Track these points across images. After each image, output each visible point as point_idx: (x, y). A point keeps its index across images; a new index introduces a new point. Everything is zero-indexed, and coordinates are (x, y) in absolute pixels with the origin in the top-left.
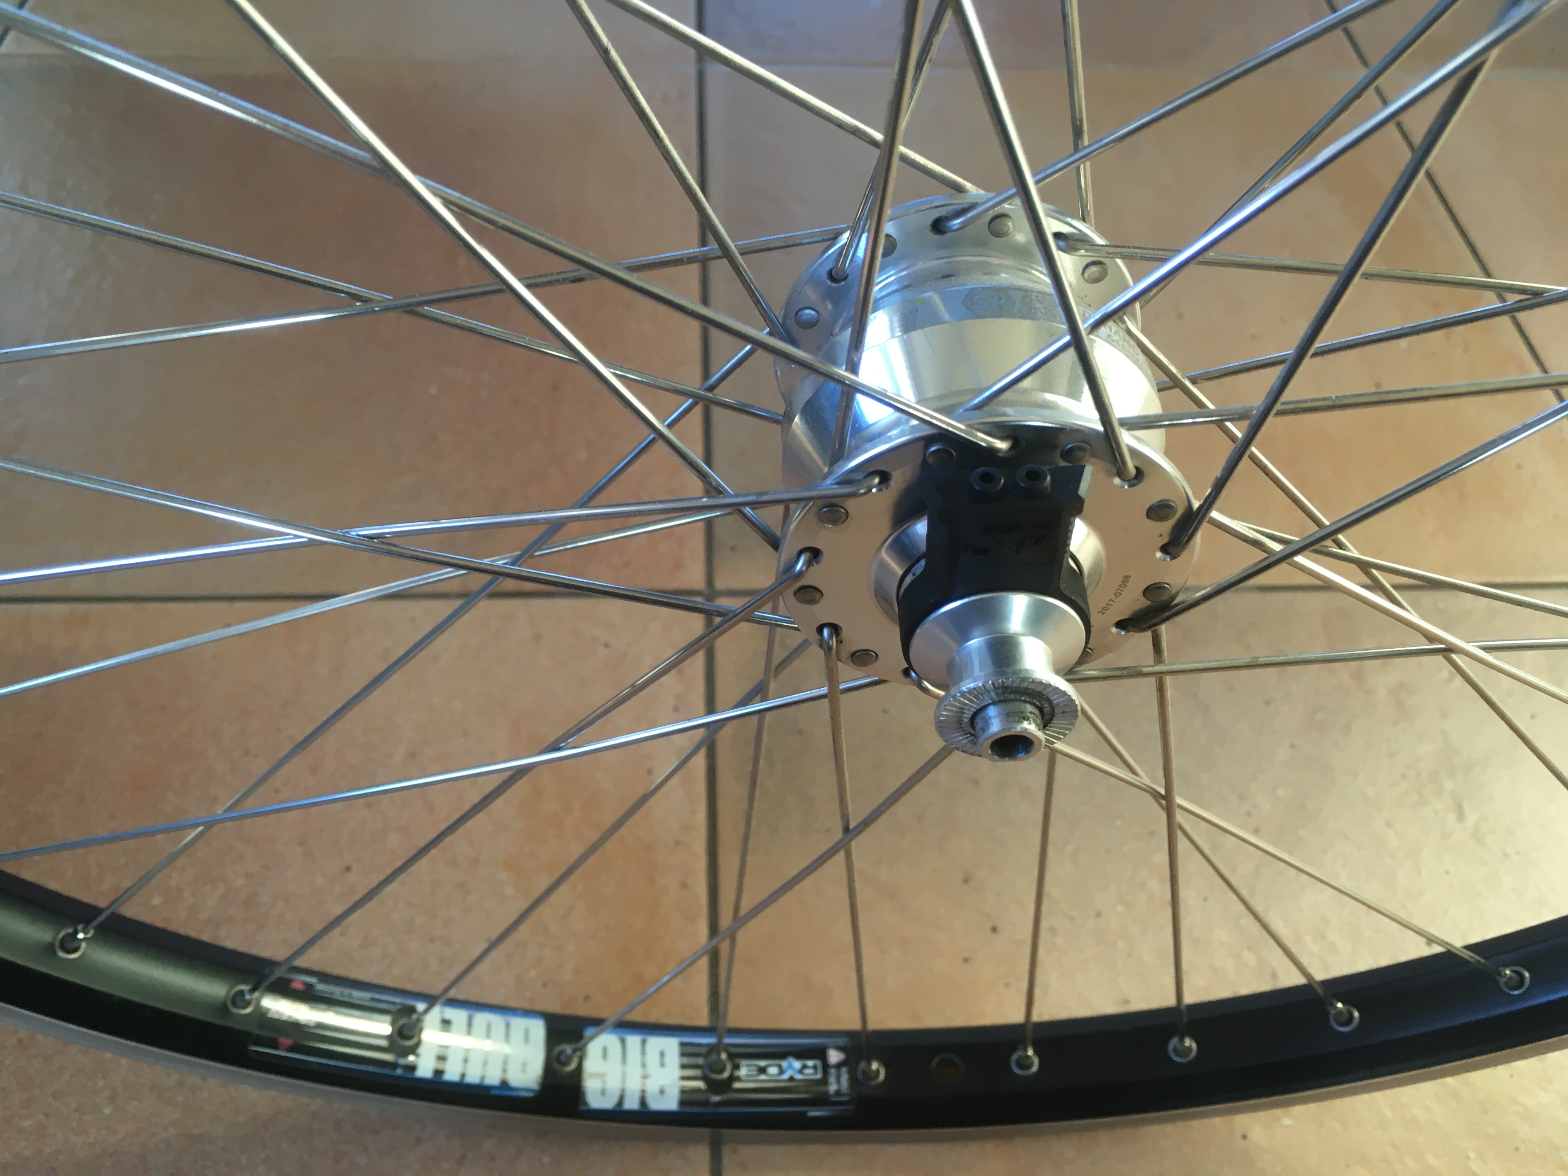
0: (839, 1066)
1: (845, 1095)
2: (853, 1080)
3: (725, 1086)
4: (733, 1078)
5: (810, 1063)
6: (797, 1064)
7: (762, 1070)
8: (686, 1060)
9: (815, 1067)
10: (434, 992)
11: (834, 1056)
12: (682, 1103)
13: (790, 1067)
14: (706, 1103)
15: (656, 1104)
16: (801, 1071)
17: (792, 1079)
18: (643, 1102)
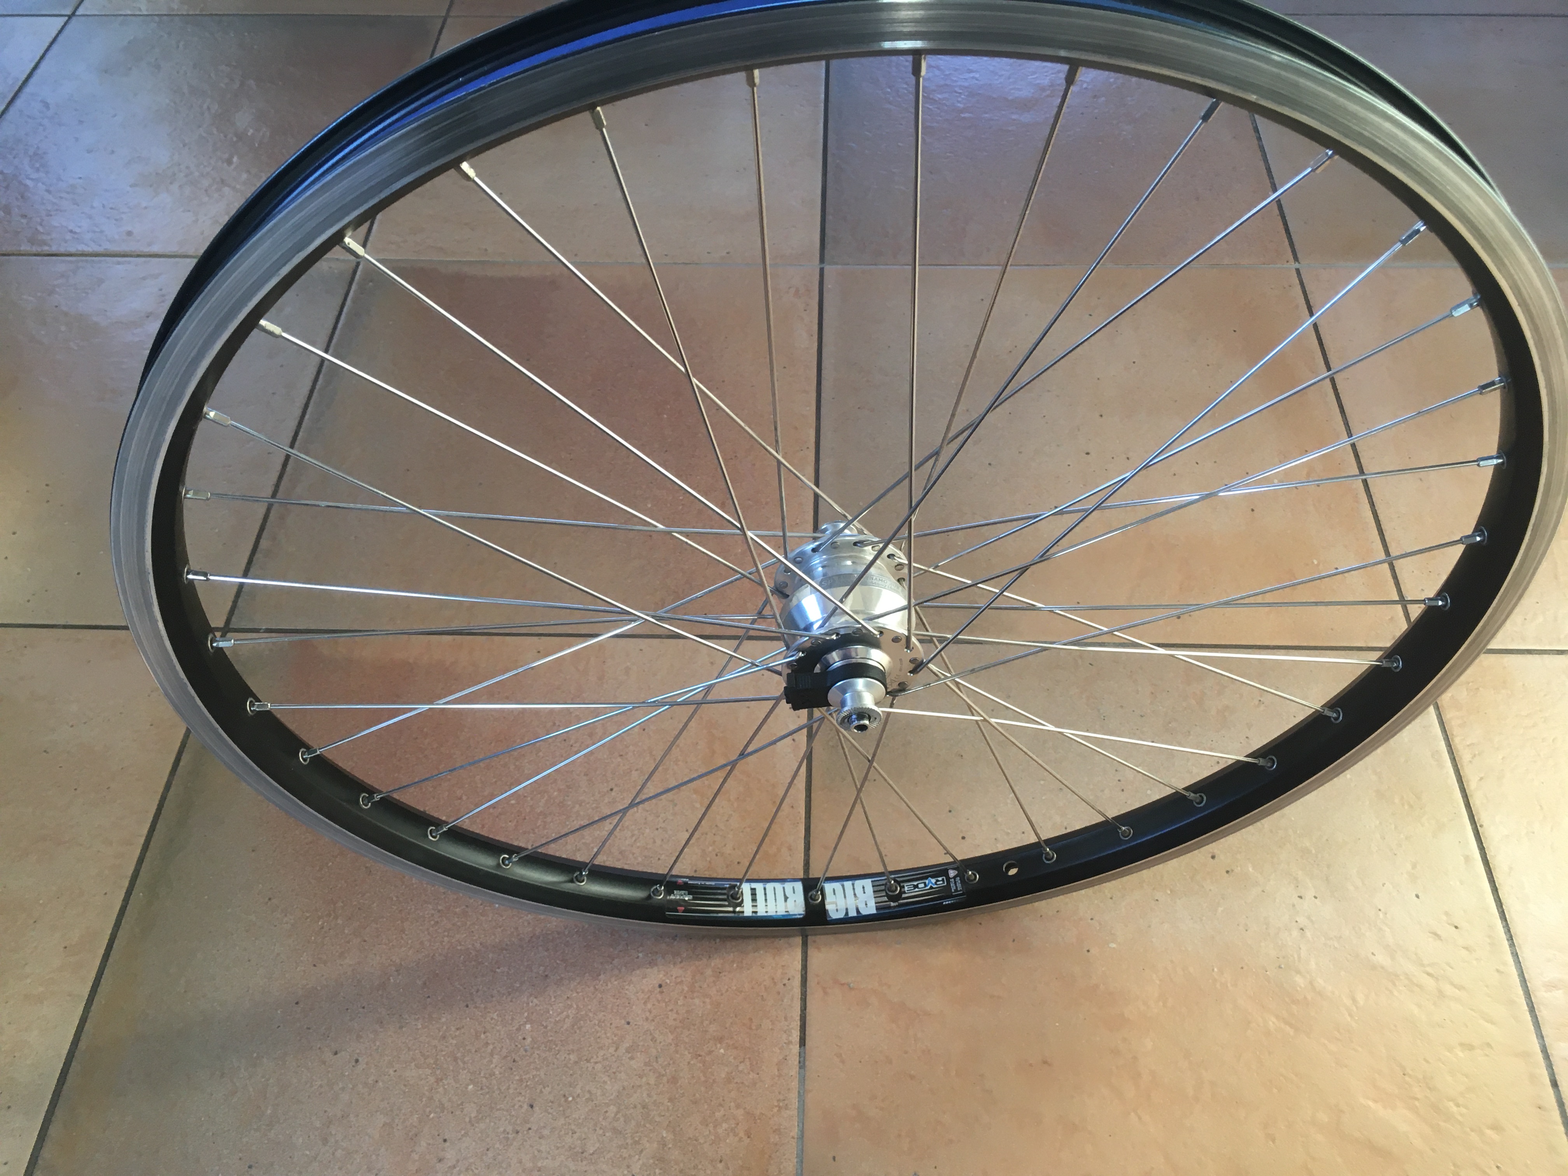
0: (955, 878)
1: (960, 891)
2: (963, 882)
3: (899, 897)
4: (901, 893)
5: (940, 879)
6: (933, 881)
7: (916, 886)
8: (876, 889)
9: (943, 880)
10: (741, 877)
11: (952, 873)
12: (877, 909)
13: (930, 882)
14: (889, 907)
15: (865, 912)
16: (936, 884)
17: (931, 888)
18: (858, 911)
